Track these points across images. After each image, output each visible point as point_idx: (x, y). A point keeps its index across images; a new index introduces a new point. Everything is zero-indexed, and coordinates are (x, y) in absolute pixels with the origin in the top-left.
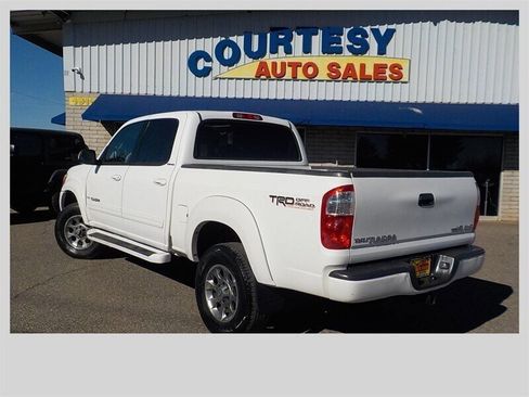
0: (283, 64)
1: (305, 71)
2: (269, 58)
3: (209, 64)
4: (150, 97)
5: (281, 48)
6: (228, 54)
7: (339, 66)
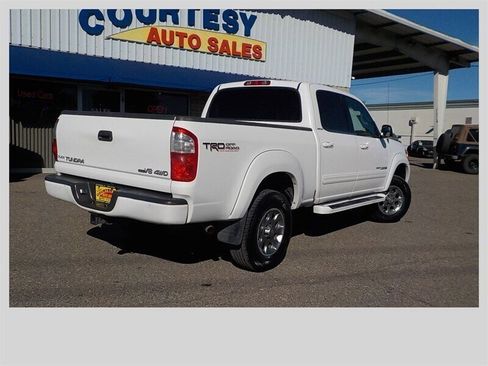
0: (172, 33)
1: (190, 43)
2: (159, 25)
3: (101, 23)
4: (35, 49)
5: (169, 17)
6: (120, 14)
7: (217, 42)
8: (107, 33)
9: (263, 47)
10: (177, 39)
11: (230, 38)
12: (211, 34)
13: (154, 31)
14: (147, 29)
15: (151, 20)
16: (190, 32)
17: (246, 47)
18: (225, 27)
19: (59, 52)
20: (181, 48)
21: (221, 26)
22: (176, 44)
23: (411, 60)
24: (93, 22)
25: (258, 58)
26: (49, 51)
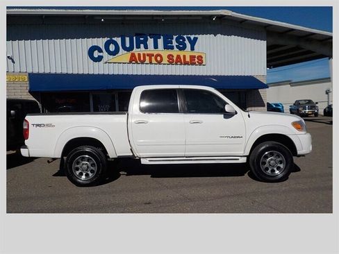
6: (112, 48)
7: (173, 57)
8: (105, 59)
9: (204, 57)
10: (147, 58)
11: (181, 53)
12: (169, 52)
13: (133, 55)
14: (129, 55)
15: (131, 49)
16: (155, 52)
17: (192, 58)
18: (177, 47)
19: (78, 74)
21: (175, 47)
22: (147, 61)
23: (309, 52)
24: (96, 54)
25: (201, 63)
26: (72, 75)
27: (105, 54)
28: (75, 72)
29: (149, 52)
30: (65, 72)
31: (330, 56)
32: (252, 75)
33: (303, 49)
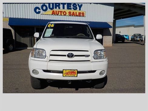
0: (58, 11)
1: (63, 13)
2: (55, 10)
3: (40, 11)
4: (24, 19)
5: (57, 7)
6: (44, 8)
7: (71, 13)
8: (41, 13)
9: (85, 13)
10: (60, 13)
11: (75, 11)
12: (69, 11)
13: (53, 11)
15: (52, 9)
16: (63, 10)
17: (80, 13)
18: (73, 8)
20: (61, 15)
21: (72, 8)
22: (60, 14)
24: (38, 10)
25: (83, 16)
26: (27, 19)
27: (41, 11)
28: (29, 18)
29: (60, 11)
30: (24, 17)
31: (144, 15)
32: (107, 22)
33: (132, 11)
